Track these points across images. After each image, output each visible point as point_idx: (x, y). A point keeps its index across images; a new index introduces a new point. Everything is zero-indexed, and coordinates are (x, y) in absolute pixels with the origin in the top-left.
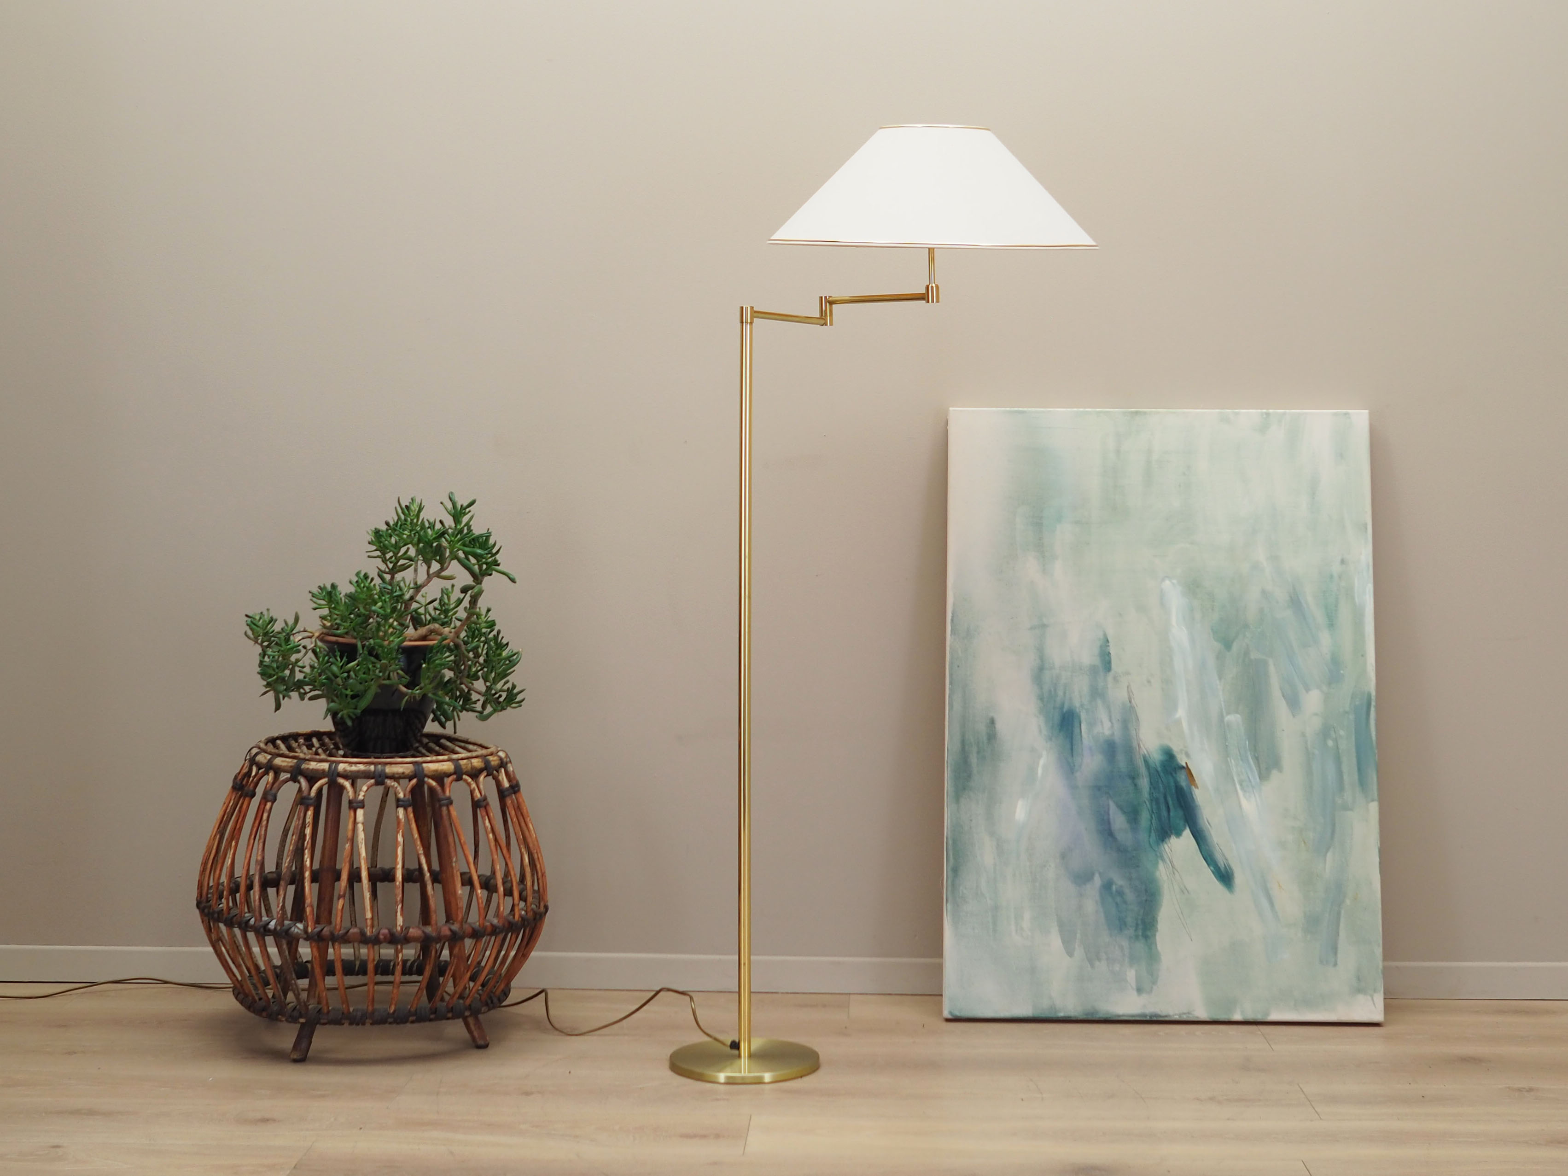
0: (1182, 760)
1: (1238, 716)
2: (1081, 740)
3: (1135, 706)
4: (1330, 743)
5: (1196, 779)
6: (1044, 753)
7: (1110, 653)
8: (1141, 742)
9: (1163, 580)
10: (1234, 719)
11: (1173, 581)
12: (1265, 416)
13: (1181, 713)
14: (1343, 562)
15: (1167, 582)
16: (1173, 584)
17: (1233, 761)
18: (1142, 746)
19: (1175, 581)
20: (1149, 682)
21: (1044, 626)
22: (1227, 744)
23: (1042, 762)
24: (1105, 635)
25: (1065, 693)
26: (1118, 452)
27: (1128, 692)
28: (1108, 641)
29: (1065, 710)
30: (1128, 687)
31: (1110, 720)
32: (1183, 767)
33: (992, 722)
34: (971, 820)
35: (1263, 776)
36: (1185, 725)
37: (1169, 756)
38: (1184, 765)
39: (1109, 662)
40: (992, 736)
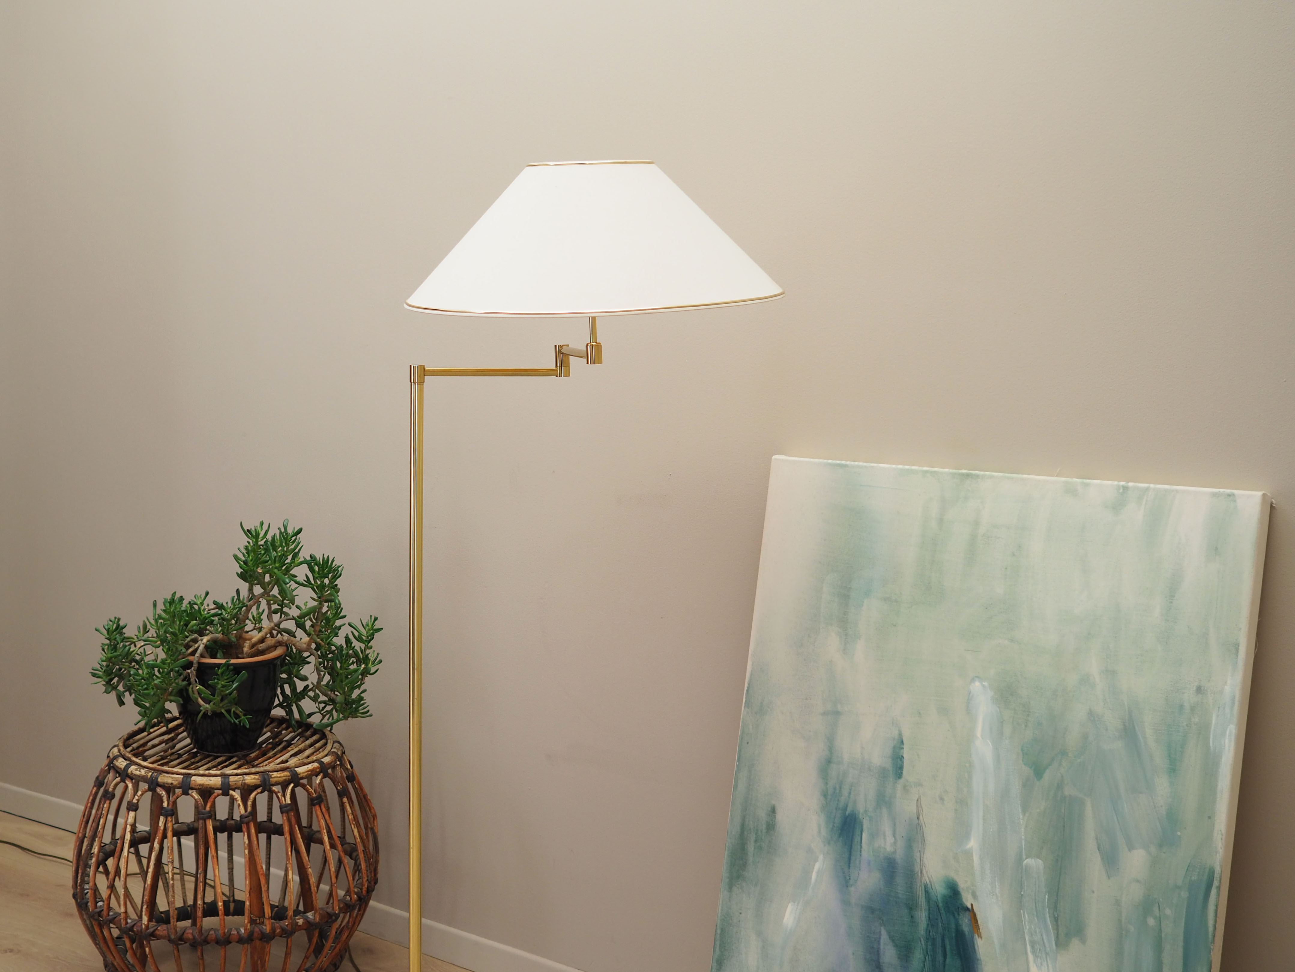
0: (968, 900)
1: (1040, 862)
2: (861, 852)
3: (923, 824)
4: (1151, 922)
5: (981, 927)
6: (821, 857)
7: (903, 757)
8: (924, 868)
9: (973, 680)
10: (1035, 864)
11: (984, 683)
12: (1121, 490)
13: (973, 844)
14: (1199, 690)
15: (977, 684)
16: (984, 686)
17: (1027, 916)
18: (924, 872)
19: (986, 684)
20: (942, 799)
21: (837, 713)
22: (1022, 893)
23: (817, 866)
24: (900, 735)
25: (850, 793)
26: (941, 521)
27: (917, 806)
28: (902, 742)
29: (847, 813)
30: (917, 800)
31: (894, 835)
32: (968, 909)
33: (773, 811)
34: (741, 913)
35: (1061, 943)
36: (976, 858)
37: (954, 892)
38: (970, 907)
39: (901, 768)
40: (771, 826)
